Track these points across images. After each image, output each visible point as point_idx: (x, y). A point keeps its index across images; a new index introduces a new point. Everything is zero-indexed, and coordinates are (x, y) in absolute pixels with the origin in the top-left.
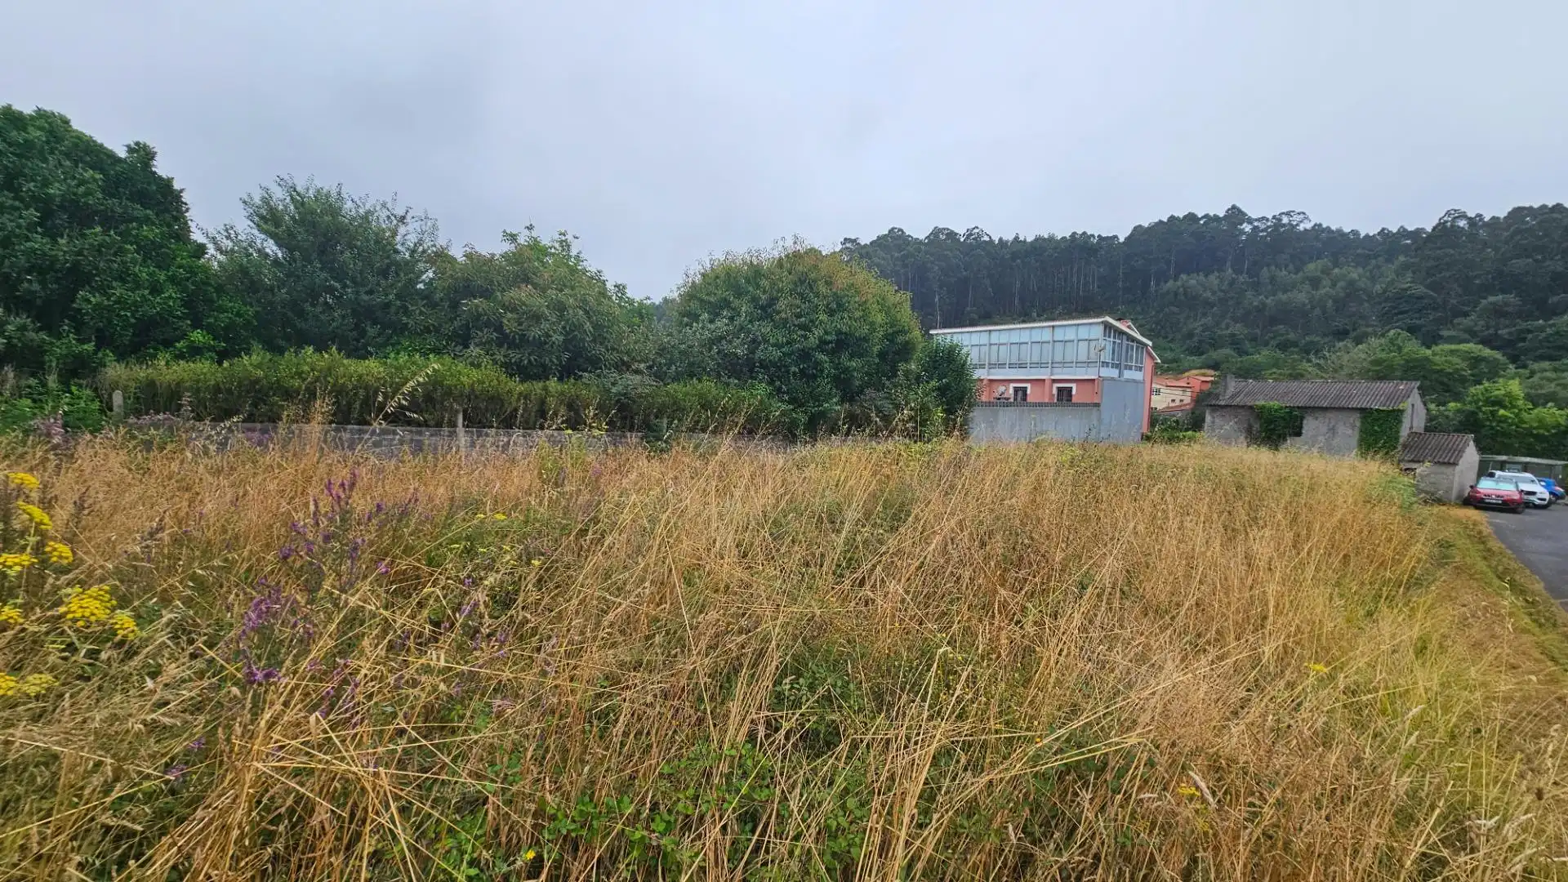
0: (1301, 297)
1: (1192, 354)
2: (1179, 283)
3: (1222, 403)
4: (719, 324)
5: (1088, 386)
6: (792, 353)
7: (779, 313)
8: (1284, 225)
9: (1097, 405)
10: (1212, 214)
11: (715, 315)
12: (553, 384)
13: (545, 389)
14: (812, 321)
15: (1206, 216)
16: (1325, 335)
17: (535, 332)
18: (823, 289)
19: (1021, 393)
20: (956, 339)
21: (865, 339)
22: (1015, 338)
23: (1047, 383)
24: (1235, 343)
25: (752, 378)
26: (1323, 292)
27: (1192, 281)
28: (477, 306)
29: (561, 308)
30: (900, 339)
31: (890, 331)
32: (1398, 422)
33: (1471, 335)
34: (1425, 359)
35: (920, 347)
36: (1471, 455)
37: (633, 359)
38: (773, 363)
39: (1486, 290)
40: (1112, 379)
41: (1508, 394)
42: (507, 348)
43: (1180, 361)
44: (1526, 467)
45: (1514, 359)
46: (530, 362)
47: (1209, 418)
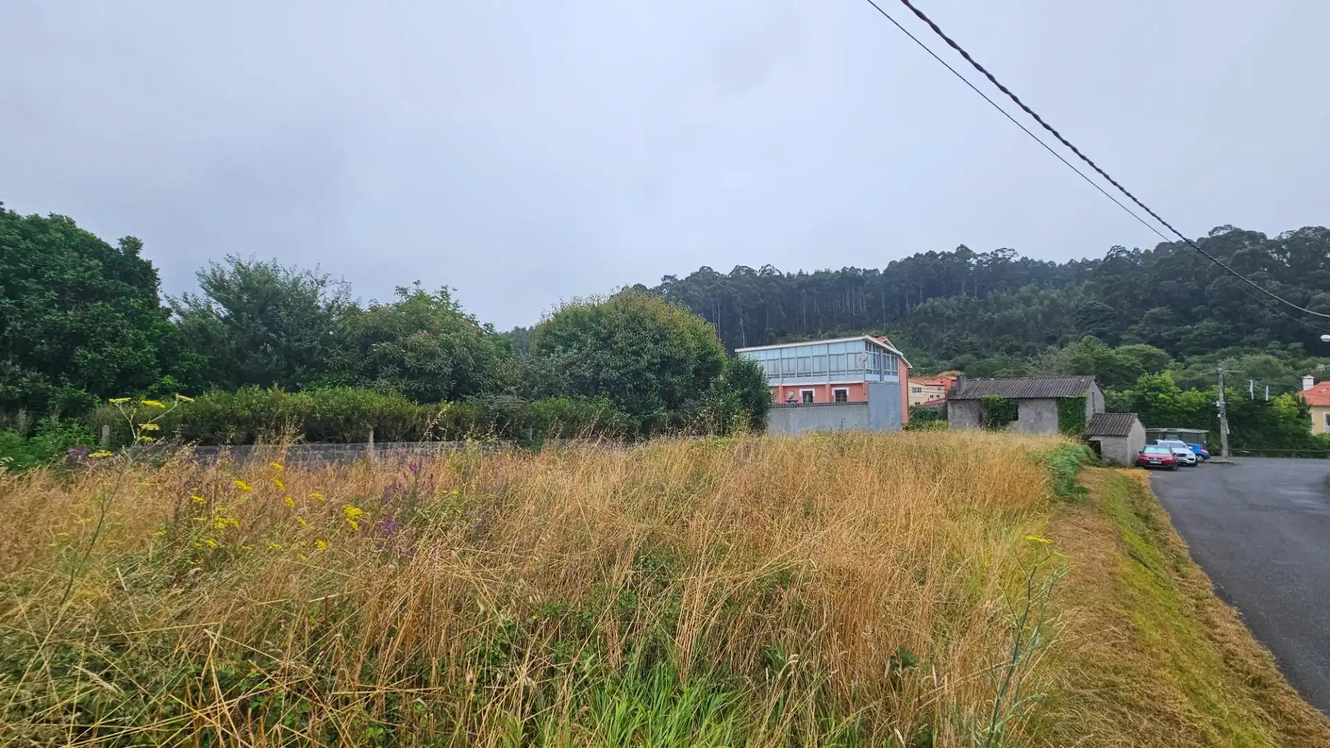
0: (1018, 312)
1: (942, 359)
2: (927, 304)
3: (959, 398)
4: (570, 353)
5: (858, 389)
6: (628, 373)
7: (616, 343)
8: (1000, 259)
9: (866, 403)
10: (946, 252)
11: (567, 347)
12: (443, 405)
13: (438, 409)
14: (641, 349)
15: (943, 253)
16: (1039, 341)
17: (431, 366)
18: (649, 324)
19: (808, 396)
20: (754, 356)
21: (683, 361)
22: (800, 353)
23: (827, 388)
24: (973, 349)
25: (597, 394)
26: (1033, 308)
27: (937, 302)
28: (385, 348)
29: (449, 347)
30: (710, 359)
31: (702, 353)
32: (1084, 406)
33: (1143, 338)
34: (1110, 357)
35: (726, 363)
36: (1138, 429)
37: (505, 383)
38: (613, 382)
39: (1147, 304)
40: (875, 382)
41: (1164, 382)
42: (408, 379)
43: (931, 365)
44: (1180, 436)
45: (1175, 355)
46: (425, 389)
47: (950, 409)
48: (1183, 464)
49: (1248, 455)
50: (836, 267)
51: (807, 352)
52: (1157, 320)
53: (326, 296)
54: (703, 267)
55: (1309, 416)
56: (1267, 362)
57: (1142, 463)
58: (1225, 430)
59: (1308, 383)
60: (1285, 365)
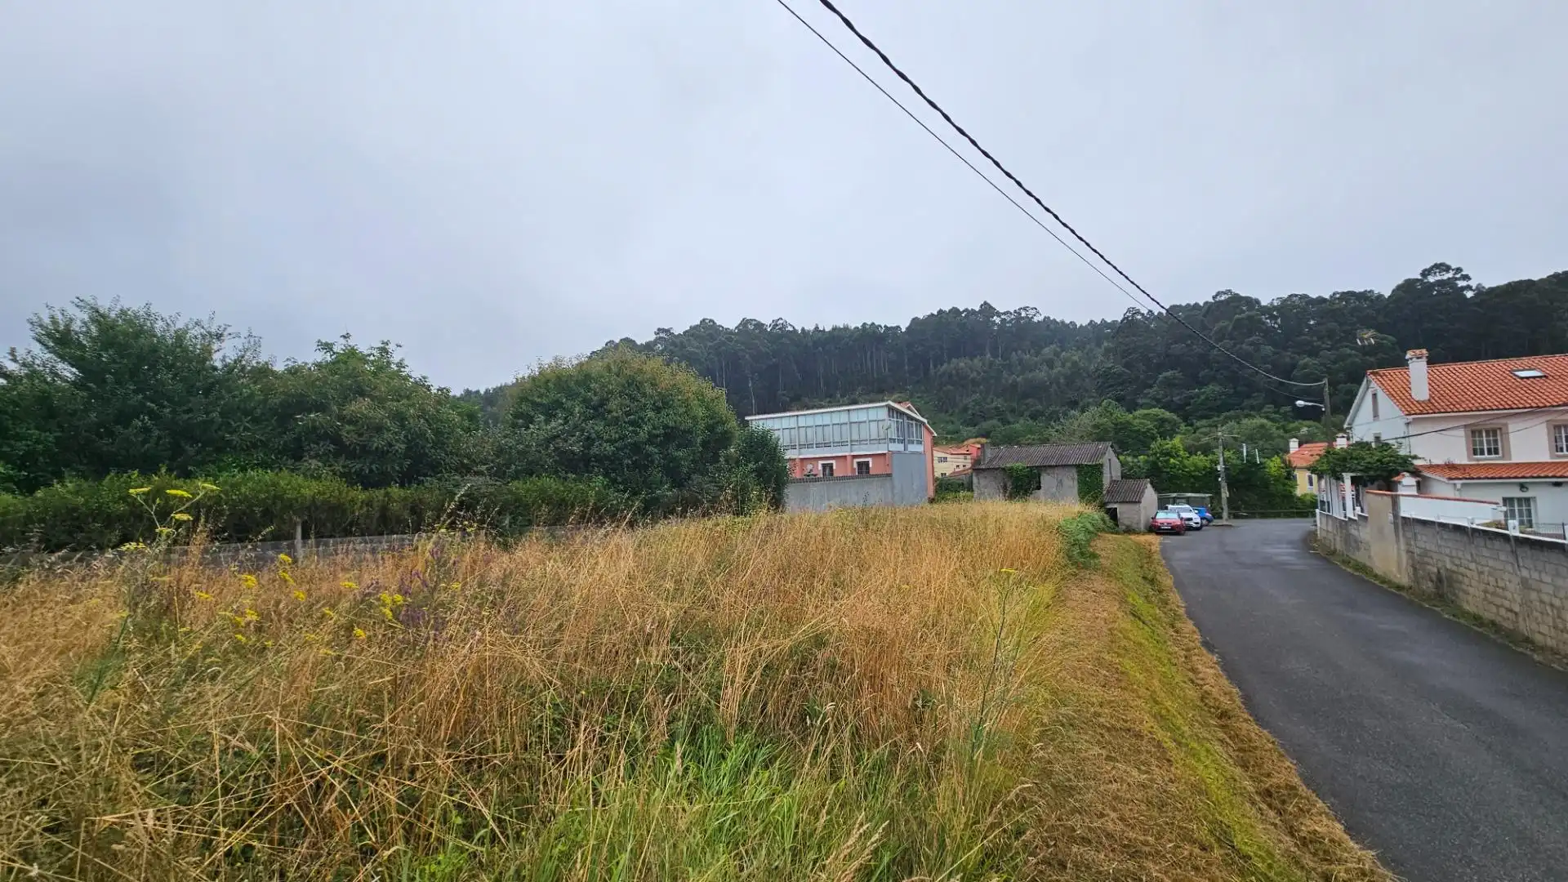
0: (1041, 374)
1: (968, 425)
2: (952, 366)
3: (984, 467)
4: (553, 424)
5: (881, 459)
6: (626, 446)
7: (610, 412)
8: (1023, 318)
9: (889, 475)
10: (970, 309)
11: (550, 416)
12: (395, 490)
13: (387, 494)
14: (640, 418)
15: (966, 310)
16: (1063, 406)
17: (377, 443)
18: (649, 391)
19: (828, 468)
20: (769, 425)
21: (690, 432)
22: (819, 421)
23: (849, 459)
24: (999, 415)
25: (588, 472)
26: (1055, 371)
27: (962, 364)
28: (314, 421)
29: (399, 417)
30: (719, 429)
31: (711, 422)
32: (1102, 473)
33: (1158, 402)
34: (1127, 422)
35: (737, 434)
36: (1150, 495)
37: (473, 461)
38: (607, 458)
39: (1160, 368)
40: (899, 452)
41: (1174, 447)
42: (346, 458)
43: (957, 432)
44: (1188, 501)
45: (1185, 419)
46: (371, 471)
47: (975, 480)
48: (1190, 528)
49: (1246, 517)
50: (855, 323)
51: (827, 420)
52: (1169, 384)
53: (223, 354)
54: (704, 320)
55: (1295, 477)
56: (1262, 426)
57: (1154, 529)
58: (1225, 494)
59: (1294, 445)
60: (1278, 428)
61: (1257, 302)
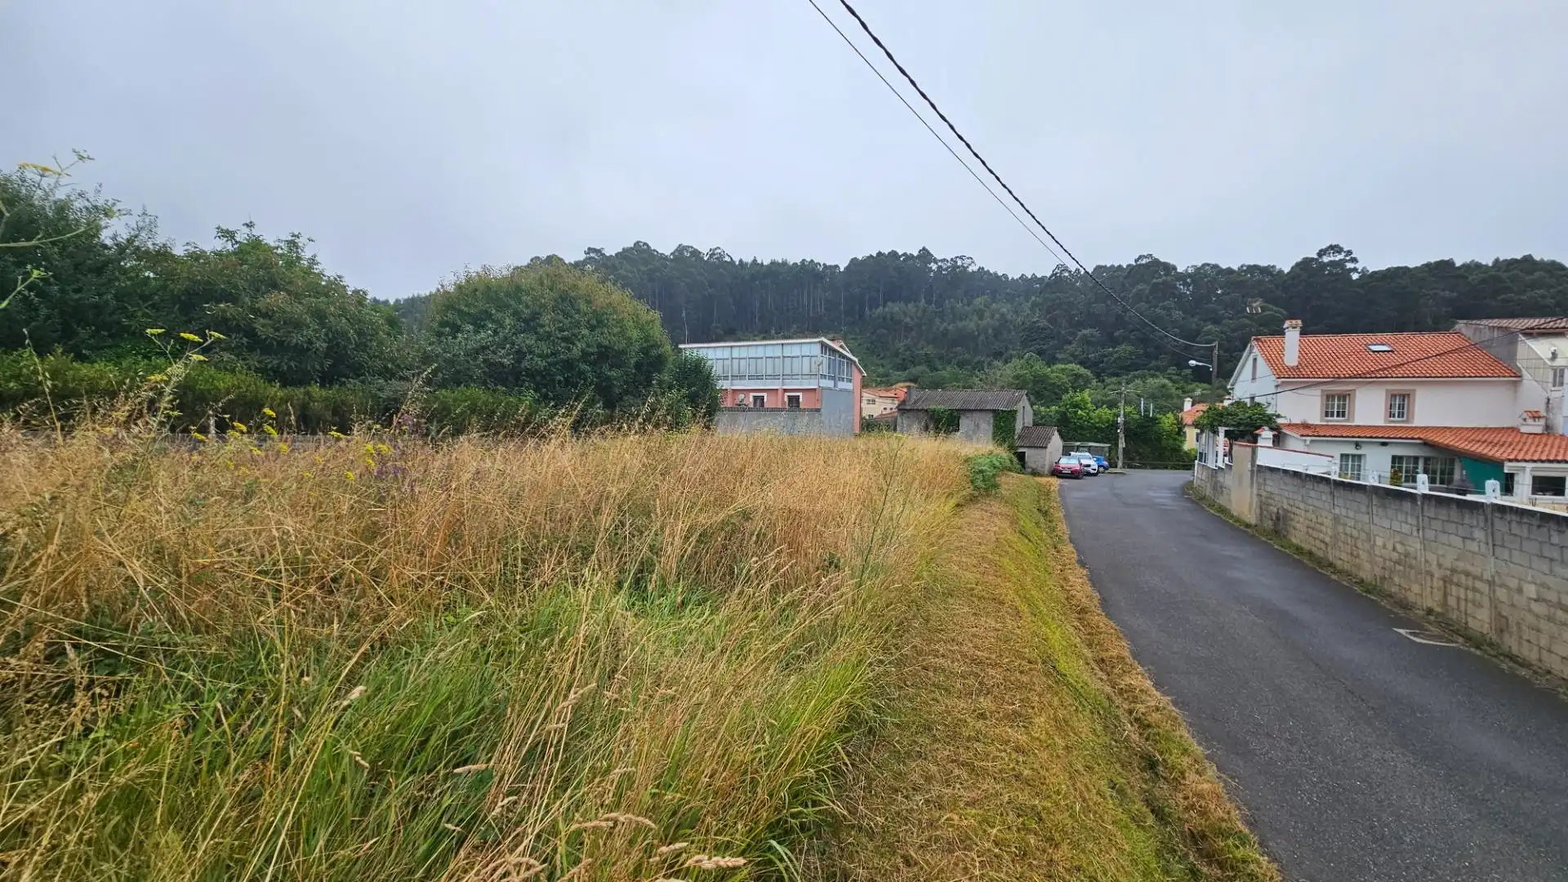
0: (971, 325)
1: (898, 370)
2: (887, 309)
3: (908, 408)
4: (483, 335)
5: (811, 394)
6: (556, 364)
7: (543, 326)
8: (959, 267)
9: (818, 410)
10: (908, 253)
11: (479, 327)
12: (315, 390)
13: (308, 393)
14: (574, 335)
15: (905, 254)
16: (988, 356)
17: (297, 338)
18: (583, 307)
19: (759, 400)
20: (702, 353)
21: (623, 352)
22: (752, 353)
23: (780, 392)
24: (929, 361)
25: (517, 385)
26: (984, 322)
27: (895, 308)
28: (224, 311)
29: (320, 316)
30: (654, 352)
31: (645, 345)
32: (1015, 419)
33: (1074, 358)
34: (1045, 375)
35: (671, 359)
36: (1056, 441)
37: (398, 366)
38: (539, 372)
39: (1081, 325)
40: (830, 389)
41: (1083, 400)
42: (261, 354)
43: (887, 375)
44: (1090, 449)
45: (1098, 375)
46: (290, 367)
47: (899, 420)
48: (1089, 474)
49: (1139, 468)
50: (794, 258)
51: (760, 352)
52: (1086, 341)
53: (113, 231)
54: (638, 242)
55: (1185, 433)
56: (1164, 386)
57: (1056, 473)
58: (1122, 444)
59: (1187, 405)
60: (1177, 389)
61: (1174, 268)
